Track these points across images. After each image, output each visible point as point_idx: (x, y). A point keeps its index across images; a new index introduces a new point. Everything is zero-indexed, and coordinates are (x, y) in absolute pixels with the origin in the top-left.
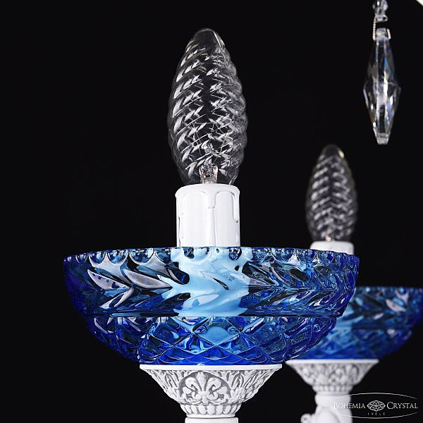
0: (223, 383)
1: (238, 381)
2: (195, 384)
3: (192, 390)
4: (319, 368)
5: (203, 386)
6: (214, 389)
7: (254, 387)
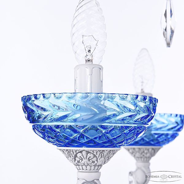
0: (95, 156)
1: (101, 155)
2: (82, 156)
3: (80, 159)
4: (137, 150)
5: (85, 157)
6: (90, 158)
7: (108, 158)
